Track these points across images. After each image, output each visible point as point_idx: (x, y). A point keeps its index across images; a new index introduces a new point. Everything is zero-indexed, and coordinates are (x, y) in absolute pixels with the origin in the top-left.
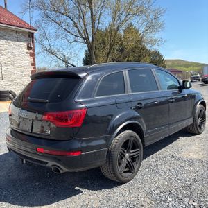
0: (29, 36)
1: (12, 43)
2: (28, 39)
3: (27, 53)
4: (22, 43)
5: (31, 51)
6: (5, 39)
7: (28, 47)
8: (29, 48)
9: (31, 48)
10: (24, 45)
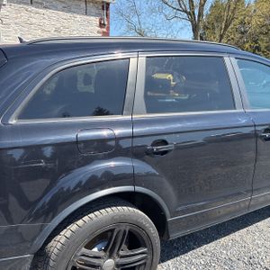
0: (103, 6)
1: (79, 17)
2: (101, 12)
3: (98, 32)
4: (92, 18)
5: (105, 30)
6: (69, 11)
7: (100, 23)
8: (102, 25)
9: (104, 24)
10: (95, 20)
